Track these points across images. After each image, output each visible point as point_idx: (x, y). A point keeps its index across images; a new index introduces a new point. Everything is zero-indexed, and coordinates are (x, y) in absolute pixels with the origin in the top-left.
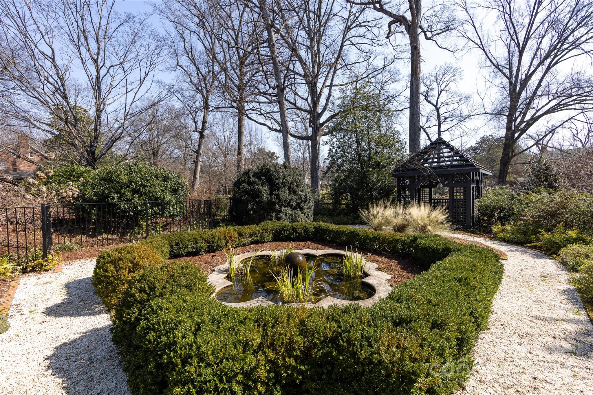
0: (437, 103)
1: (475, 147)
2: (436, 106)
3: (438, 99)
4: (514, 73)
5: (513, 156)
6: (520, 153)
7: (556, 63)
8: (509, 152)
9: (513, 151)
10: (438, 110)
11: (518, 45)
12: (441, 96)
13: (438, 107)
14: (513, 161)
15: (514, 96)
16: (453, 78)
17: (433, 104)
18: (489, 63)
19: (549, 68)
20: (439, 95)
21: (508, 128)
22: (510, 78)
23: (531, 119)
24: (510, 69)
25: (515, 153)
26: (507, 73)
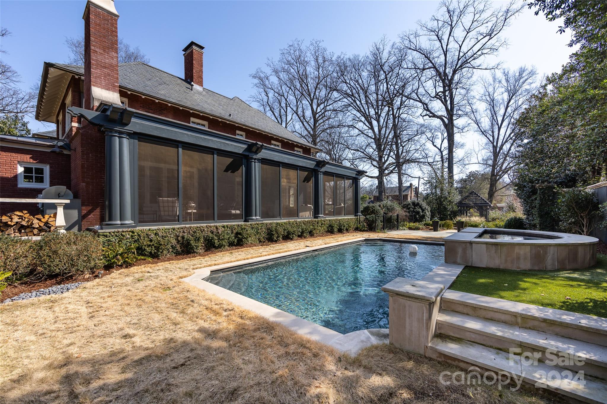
0: (441, 147)
1: (465, 179)
2: (440, 150)
3: (441, 144)
4: (496, 140)
5: (496, 192)
6: (500, 189)
8: (493, 189)
9: (496, 189)
10: (441, 152)
11: (498, 123)
12: (443, 142)
13: (442, 150)
14: (495, 194)
15: (496, 154)
17: (438, 148)
20: (442, 142)
21: (493, 173)
22: (493, 143)
23: (506, 168)
24: (493, 137)
25: (497, 189)
26: (491, 139)
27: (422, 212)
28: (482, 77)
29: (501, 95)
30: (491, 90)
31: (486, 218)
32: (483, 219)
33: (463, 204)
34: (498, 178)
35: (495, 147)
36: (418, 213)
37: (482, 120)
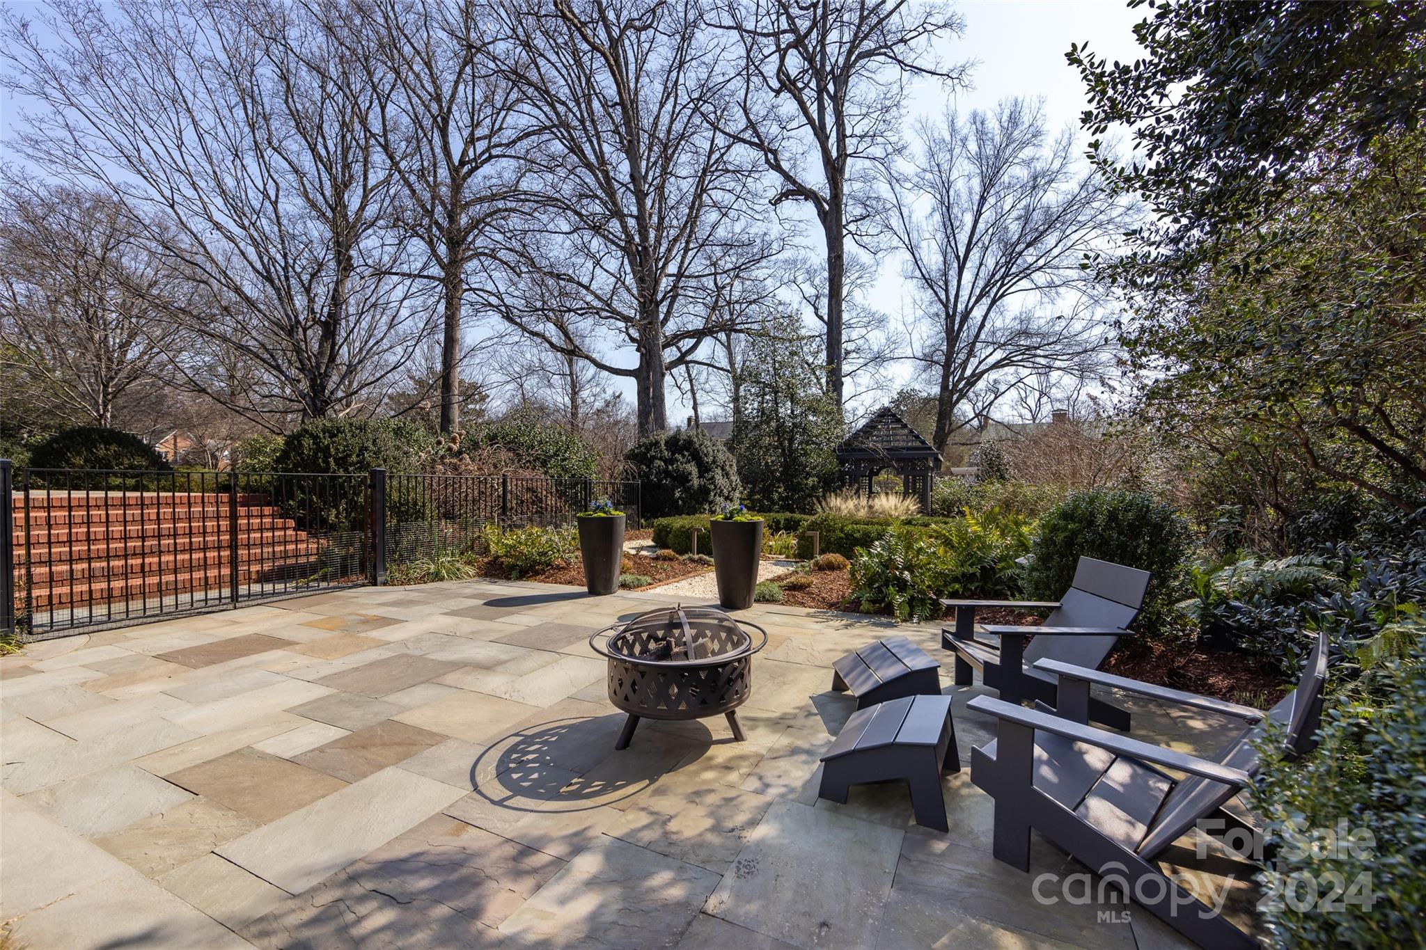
4: (952, 300)
5: (951, 431)
6: (958, 427)
7: (1002, 296)
8: (945, 424)
9: (950, 423)
11: (958, 257)
14: (949, 440)
15: (952, 336)
16: (859, 281)
18: (917, 273)
19: (994, 302)
21: (944, 387)
22: (946, 306)
23: (973, 374)
24: (947, 291)
25: (954, 426)
26: (943, 297)
27: (701, 476)
28: (924, 121)
29: (965, 179)
30: (943, 157)
31: (923, 499)
32: (911, 505)
33: (854, 450)
34: (955, 397)
35: (950, 318)
36: (683, 478)
37: (924, 244)
